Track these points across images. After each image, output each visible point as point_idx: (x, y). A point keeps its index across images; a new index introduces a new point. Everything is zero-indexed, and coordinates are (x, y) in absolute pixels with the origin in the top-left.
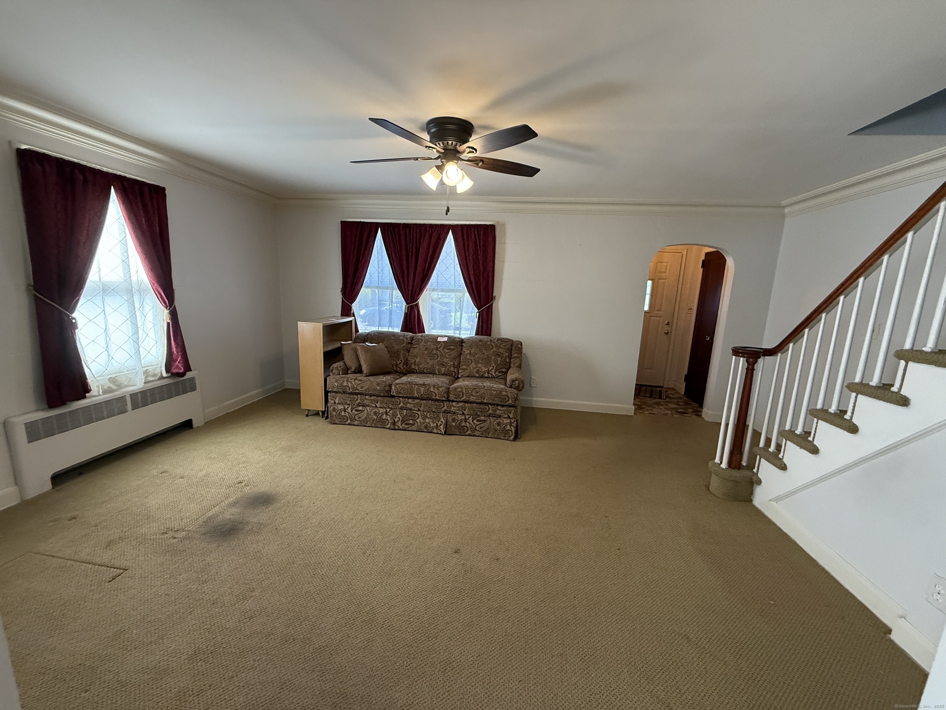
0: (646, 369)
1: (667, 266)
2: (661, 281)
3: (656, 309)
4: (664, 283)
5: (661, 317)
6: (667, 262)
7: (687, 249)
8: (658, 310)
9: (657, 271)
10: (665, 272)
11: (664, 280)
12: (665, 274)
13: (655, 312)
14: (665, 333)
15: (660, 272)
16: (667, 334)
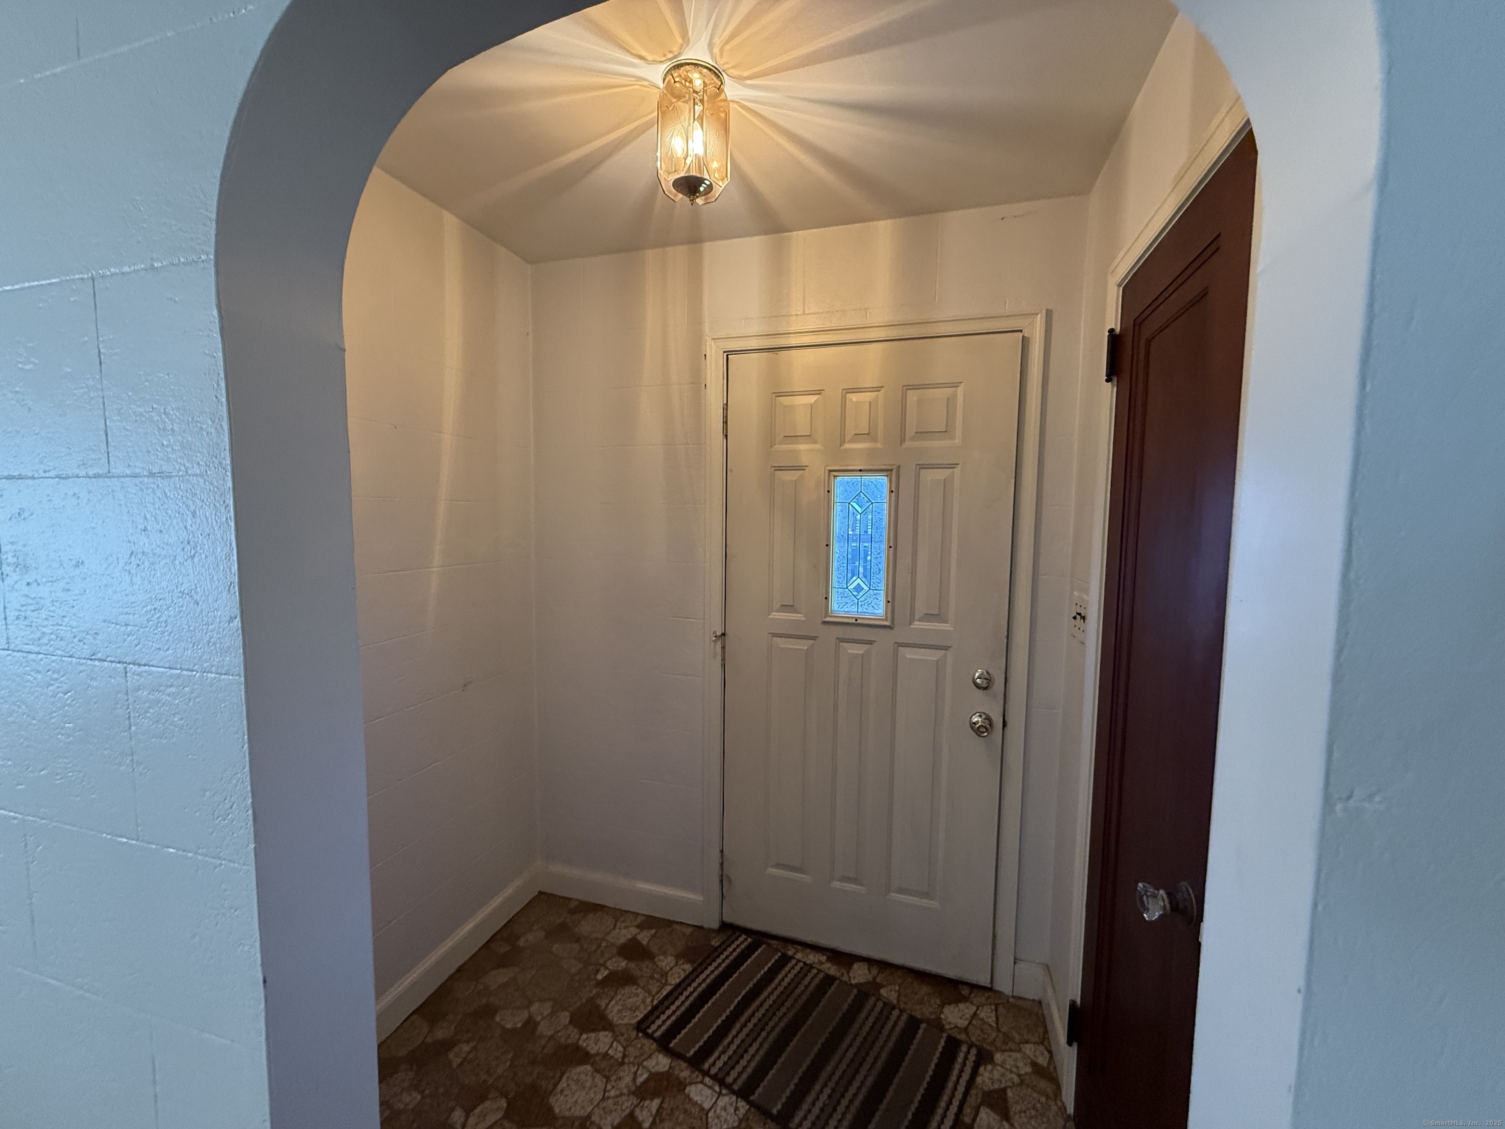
0: (901, 891)
1: (950, 403)
2: (929, 476)
3: (921, 608)
4: (946, 484)
5: (946, 648)
6: (955, 385)
7: (1049, 314)
8: (928, 617)
9: (910, 431)
10: (946, 433)
11: (945, 473)
12: (948, 442)
13: (917, 624)
14: (978, 730)
15: (921, 434)
16: (982, 730)
